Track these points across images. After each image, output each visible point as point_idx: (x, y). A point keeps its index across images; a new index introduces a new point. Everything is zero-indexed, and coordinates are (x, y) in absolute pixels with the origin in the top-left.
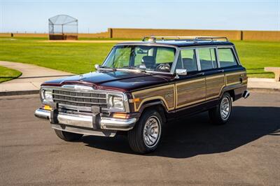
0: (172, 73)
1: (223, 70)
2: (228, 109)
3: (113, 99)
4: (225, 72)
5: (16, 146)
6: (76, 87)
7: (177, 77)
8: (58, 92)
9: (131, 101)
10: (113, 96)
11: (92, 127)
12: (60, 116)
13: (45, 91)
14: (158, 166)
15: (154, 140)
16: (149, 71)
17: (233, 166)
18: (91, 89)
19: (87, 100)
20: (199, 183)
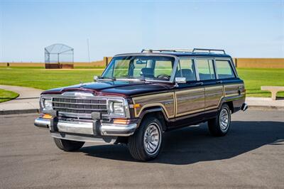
0: (171, 81)
1: (221, 81)
2: (227, 121)
3: (113, 105)
4: (223, 84)
5: (16, 156)
6: (76, 94)
7: (177, 85)
8: (57, 99)
9: (132, 106)
10: (114, 102)
11: (92, 133)
12: (60, 124)
13: (45, 99)
14: (159, 171)
15: (154, 148)
16: (148, 80)
17: (235, 171)
18: (91, 95)
19: (87, 106)
20: (202, 185)
